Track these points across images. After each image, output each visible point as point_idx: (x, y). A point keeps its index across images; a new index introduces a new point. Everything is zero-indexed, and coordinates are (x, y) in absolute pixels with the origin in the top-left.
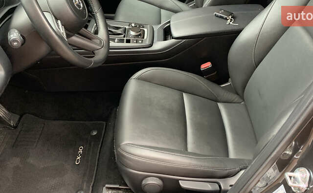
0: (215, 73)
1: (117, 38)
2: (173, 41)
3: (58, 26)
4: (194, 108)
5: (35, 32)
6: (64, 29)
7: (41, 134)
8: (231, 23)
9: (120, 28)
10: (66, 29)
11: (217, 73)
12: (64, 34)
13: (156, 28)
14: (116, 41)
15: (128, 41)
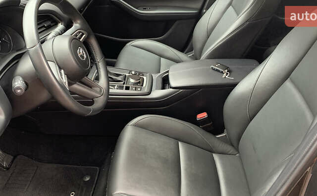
0: (211, 123)
1: (117, 84)
2: (171, 90)
3: (61, 75)
4: (189, 158)
5: (38, 80)
6: (66, 78)
7: (33, 177)
8: (227, 77)
9: (120, 75)
10: (68, 78)
11: (213, 124)
12: (67, 82)
13: (156, 77)
14: (116, 87)
15: (127, 88)
